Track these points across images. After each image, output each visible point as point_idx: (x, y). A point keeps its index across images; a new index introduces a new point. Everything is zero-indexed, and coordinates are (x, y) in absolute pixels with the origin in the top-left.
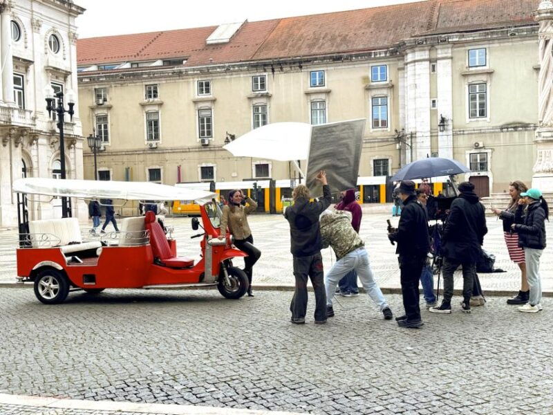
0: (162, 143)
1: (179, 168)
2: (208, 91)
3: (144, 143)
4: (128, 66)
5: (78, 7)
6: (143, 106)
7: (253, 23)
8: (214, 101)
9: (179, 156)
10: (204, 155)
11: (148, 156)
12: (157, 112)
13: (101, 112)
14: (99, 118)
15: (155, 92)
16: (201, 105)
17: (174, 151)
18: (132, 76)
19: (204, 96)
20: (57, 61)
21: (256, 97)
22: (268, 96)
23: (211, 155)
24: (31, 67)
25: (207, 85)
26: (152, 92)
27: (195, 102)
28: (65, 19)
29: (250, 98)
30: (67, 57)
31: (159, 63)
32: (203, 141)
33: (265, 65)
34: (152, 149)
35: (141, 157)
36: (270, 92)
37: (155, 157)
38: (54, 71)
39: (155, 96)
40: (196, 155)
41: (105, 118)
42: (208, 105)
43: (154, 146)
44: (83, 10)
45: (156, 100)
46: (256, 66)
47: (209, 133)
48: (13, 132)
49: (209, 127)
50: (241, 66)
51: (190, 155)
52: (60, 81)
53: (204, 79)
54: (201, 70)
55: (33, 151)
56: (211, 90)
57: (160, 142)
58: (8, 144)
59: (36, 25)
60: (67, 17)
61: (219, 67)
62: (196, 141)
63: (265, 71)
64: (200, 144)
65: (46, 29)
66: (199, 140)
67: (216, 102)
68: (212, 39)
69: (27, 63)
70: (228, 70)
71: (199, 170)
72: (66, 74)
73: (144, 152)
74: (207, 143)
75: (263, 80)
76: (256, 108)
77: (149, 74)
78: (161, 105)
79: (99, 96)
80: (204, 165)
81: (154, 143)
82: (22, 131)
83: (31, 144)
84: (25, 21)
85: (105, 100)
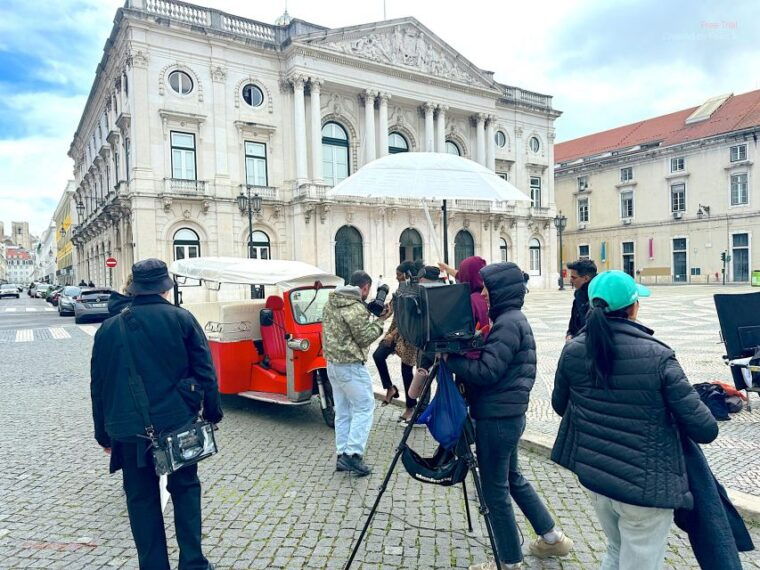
0: (635, 219)
1: (651, 241)
2: (682, 167)
3: (618, 220)
4: (610, 154)
5: (556, 112)
6: (618, 188)
7: (738, 97)
8: (688, 176)
9: (651, 230)
10: (676, 228)
11: (623, 231)
12: (631, 192)
13: (582, 197)
14: (581, 202)
15: (630, 174)
16: (673, 182)
17: (646, 226)
18: (610, 163)
19: (678, 172)
20: (537, 158)
21: (735, 167)
22: (749, 165)
23: (684, 227)
24: (514, 166)
25: (682, 161)
26: (627, 174)
27: (668, 179)
28: (544, 123)
29: (727, 169)
30: (546, 154)
31: (637, 148)
32: (675, 215)
33: (745, 134)
34: (626, 225)
35: (616, 233)
36: (751, 161)
37: (629, 232)
38: (533, 167)
39: (631, 178)
40: (668, 228)
41: (586, 201)
42: (682, 180)
43: (628, 222)
44: (561, 113)
45: (631, 181)
46: (735, 137)
47: (683, 207)
48: (491, 218)
49: (682, 201)
50: (718, 139)
51: (662, 228)
52: (539, 174)
53: (678, 157)
54: (674, 149)
55: (513, 233)
56: (685, 166)
57: (634, 218)
58: (489, 228)
59: (518, 132)
60: (545, 121)
61: (693, 143)
62: (668, 214)
63: (746, 140)
64: (672, 218)
65: (527, 134)
66: (671, 214)
67: (690, 178)
68: (691, 119)
69: (510, 163)
70: (703, 145)
71: (672, 242)
72: (544, 168)
73: (618, 228)
74: (679, 216)
75: (743, 149)
76: (734, 179)
77: (624, 159)
78: (635, 185)
79: (581, 184)
80: (676, 237)
81: (628, 220)
82: (499, 217)
83: (511, 227)
84: (509, 130)
85: (586, 186)
